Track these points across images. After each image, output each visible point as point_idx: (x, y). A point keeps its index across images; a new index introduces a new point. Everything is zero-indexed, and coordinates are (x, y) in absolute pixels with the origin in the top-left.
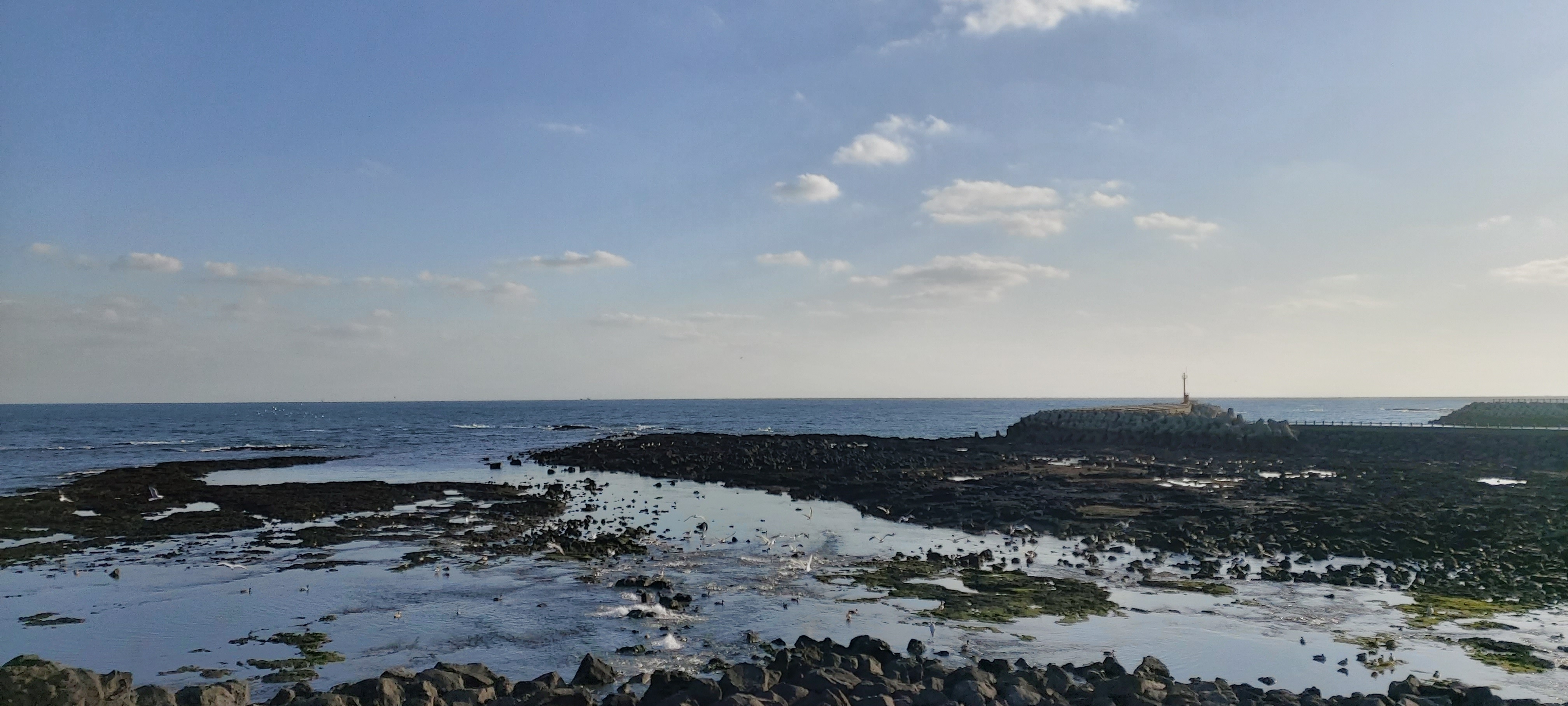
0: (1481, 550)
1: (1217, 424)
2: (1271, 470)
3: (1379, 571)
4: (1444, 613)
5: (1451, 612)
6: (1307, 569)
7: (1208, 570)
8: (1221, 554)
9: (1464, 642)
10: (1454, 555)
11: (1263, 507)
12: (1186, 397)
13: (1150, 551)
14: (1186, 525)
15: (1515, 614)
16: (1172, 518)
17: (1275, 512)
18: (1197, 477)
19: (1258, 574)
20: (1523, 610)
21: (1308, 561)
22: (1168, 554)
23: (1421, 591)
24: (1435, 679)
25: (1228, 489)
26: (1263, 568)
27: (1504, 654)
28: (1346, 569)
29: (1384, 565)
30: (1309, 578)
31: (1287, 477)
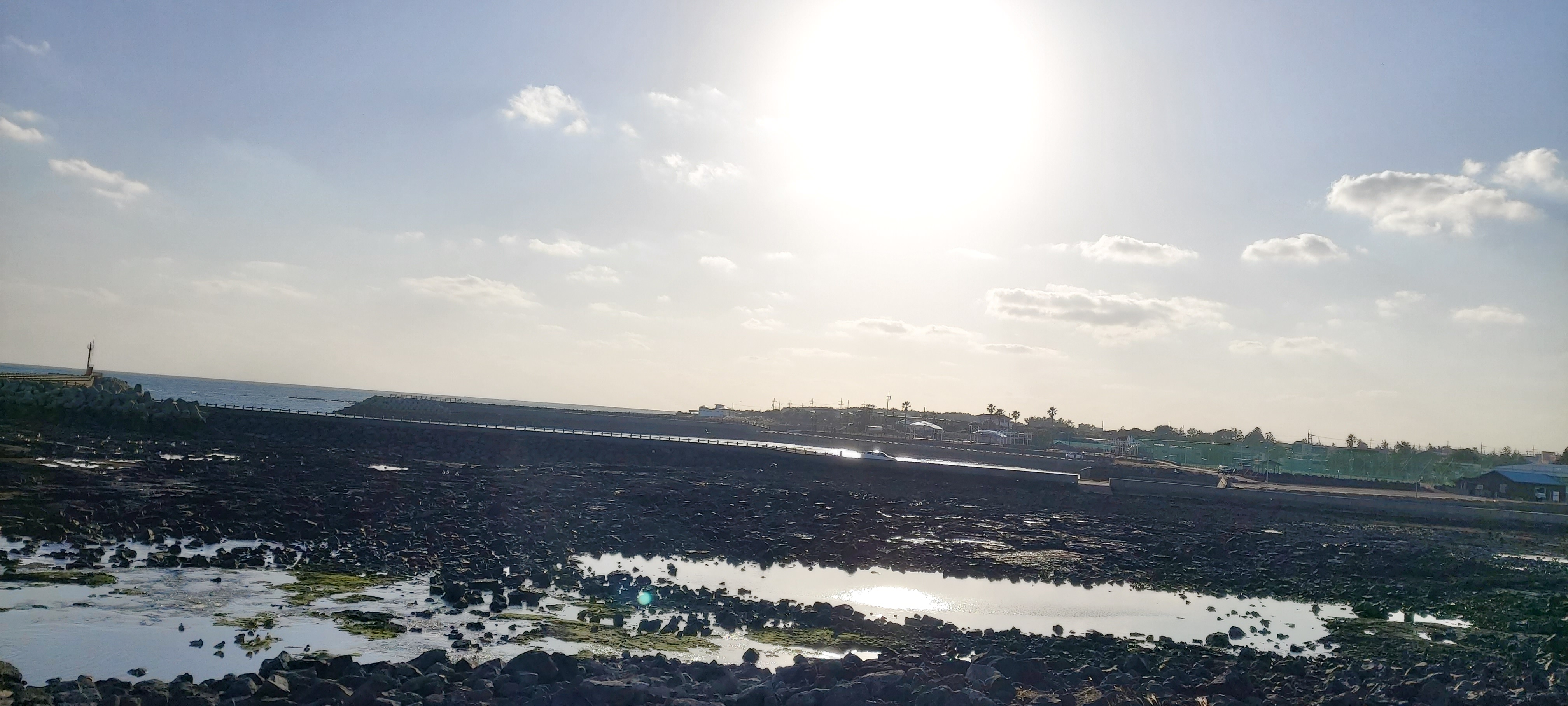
0: (363, 530)
1: (122, 401)
2: (173, 452)
3: (268, 552)
4: (322, 589)
5: (328, 589)
6: (196, 554)
7: (89, 558)
8: (105, 540)
9: (336, 615)
10: (339, 536)
11: (159, 490)
12: (90, 369)
13: (19, 540)
14: (71, 511)
15: (382, 586)
16: (52, 502)
17: (172, 495)
18: (90, 457)
19: (144, 560)
20: (389, 582)
21: (200, 545)
22: (43, 542)
23: (304, 570)
24: (305, 653)
25: (123, 471)
26: (150, 554)
27: (369, 623)
28: (237, 551)
29: (273, 546)
30: (199, 562)
31: (190, 459)
